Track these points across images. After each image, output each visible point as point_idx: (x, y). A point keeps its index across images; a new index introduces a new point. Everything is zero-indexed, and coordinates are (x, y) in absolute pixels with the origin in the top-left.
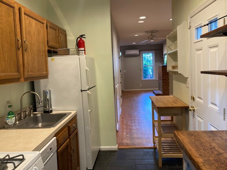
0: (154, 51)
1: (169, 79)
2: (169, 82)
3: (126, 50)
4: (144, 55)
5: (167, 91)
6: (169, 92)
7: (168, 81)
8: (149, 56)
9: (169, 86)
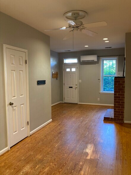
0: (118, 57)
1: (124, 97)
2: (124, 102)
3: (81, 56)
4: (105, 62)
5: (121, 115)
6: (123, 117)
7: (123, 100)
8: (111, 63)
9: (124, 107)
